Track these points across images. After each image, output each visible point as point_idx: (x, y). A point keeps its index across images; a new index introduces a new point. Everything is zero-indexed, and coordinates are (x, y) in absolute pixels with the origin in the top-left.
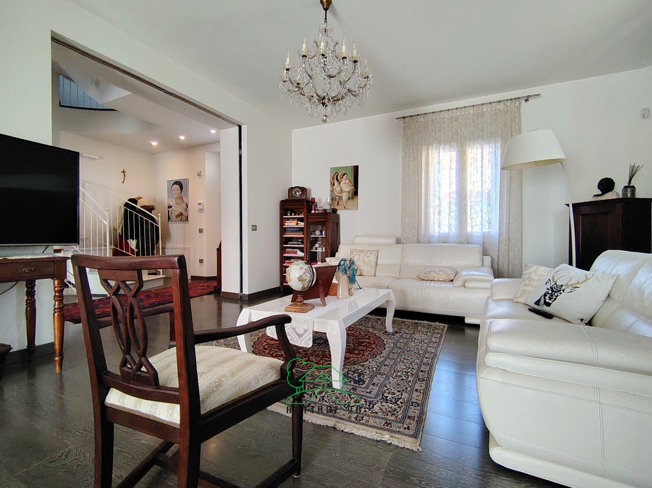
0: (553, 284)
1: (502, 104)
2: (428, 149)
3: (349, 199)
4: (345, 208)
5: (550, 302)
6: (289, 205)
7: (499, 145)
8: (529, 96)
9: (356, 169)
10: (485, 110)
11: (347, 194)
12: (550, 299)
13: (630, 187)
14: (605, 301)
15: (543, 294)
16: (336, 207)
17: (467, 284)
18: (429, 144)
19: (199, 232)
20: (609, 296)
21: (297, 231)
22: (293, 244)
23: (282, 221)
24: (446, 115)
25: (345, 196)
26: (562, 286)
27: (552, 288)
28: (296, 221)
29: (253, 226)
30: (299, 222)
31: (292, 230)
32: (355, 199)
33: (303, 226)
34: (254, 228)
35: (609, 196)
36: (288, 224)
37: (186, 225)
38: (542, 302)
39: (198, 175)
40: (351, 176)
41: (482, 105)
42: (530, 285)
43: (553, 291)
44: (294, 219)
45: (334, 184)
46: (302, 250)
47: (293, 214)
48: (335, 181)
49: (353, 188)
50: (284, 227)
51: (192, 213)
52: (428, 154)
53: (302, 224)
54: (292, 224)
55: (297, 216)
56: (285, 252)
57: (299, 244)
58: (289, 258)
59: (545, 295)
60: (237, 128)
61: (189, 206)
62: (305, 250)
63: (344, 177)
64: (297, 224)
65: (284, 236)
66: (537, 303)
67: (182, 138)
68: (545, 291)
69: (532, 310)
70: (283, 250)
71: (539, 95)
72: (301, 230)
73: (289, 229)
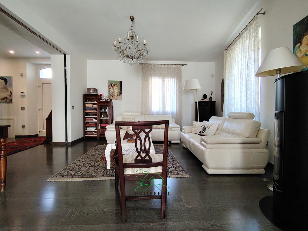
0: (204, 126)
1: (176, 65)
2: (152, 78)
3: (118, 95)
4: (116, 99)
5: (204, 132)
6: (88, 97)
7: (176, 80)
8: (184, 65)
9: (121, 82)
10: (171, 66)
11: (117, 93)
12: (204, 131)
13: (211, 98)
14: (216, 130)
15: (201, 130)
16: (112, 99)
17: (172, 129)
18: (152, 76)
19: (22, 109)
20: (217, 129)
21: (93, 109)
22: (91, 116)
23: (84, 104)
24: (158, 66)
25: (116, 94)
26: (206, 127)
27: (204, 128)
28: (92, 105)
29: (73, 107)
30: (93, 105)
31: (90, 109)
32: (121, 95)
33: (97, 107)
34: (73, 108)
35: (206, 100)
36: (87, 106)
37: (10, 105)
38: (201, 132)
39: (21, 75)
40: (118, 85)
41: (170, 64)
42: (196, 127)
43: (204, 129)
44: (91, 104)
45: (110, 88)
46: (96, 118)
47: (90, 101)
48: (111, 87)
49: (120, 90)
50: (85, 107)
51: (15, 98)
52: (152, 80)
53: (95, 106)
54: (90, 106)
55: (92, 102)
56: (86, 120)
57: (94, 116)
58: (88, 123)
59: (202, 130)
60: (63, 56)
61: (13, 93)
62: (98, 119)
63: (115, 85)
64: (93, 106)
65: (86, 112)
66: (200, 133)
67: (12, 52)
68: (202, 129)
69: (199, 135)
70: (85, 119)
71: (187, 65)
72: (95, 109)
73: (88, 109)
